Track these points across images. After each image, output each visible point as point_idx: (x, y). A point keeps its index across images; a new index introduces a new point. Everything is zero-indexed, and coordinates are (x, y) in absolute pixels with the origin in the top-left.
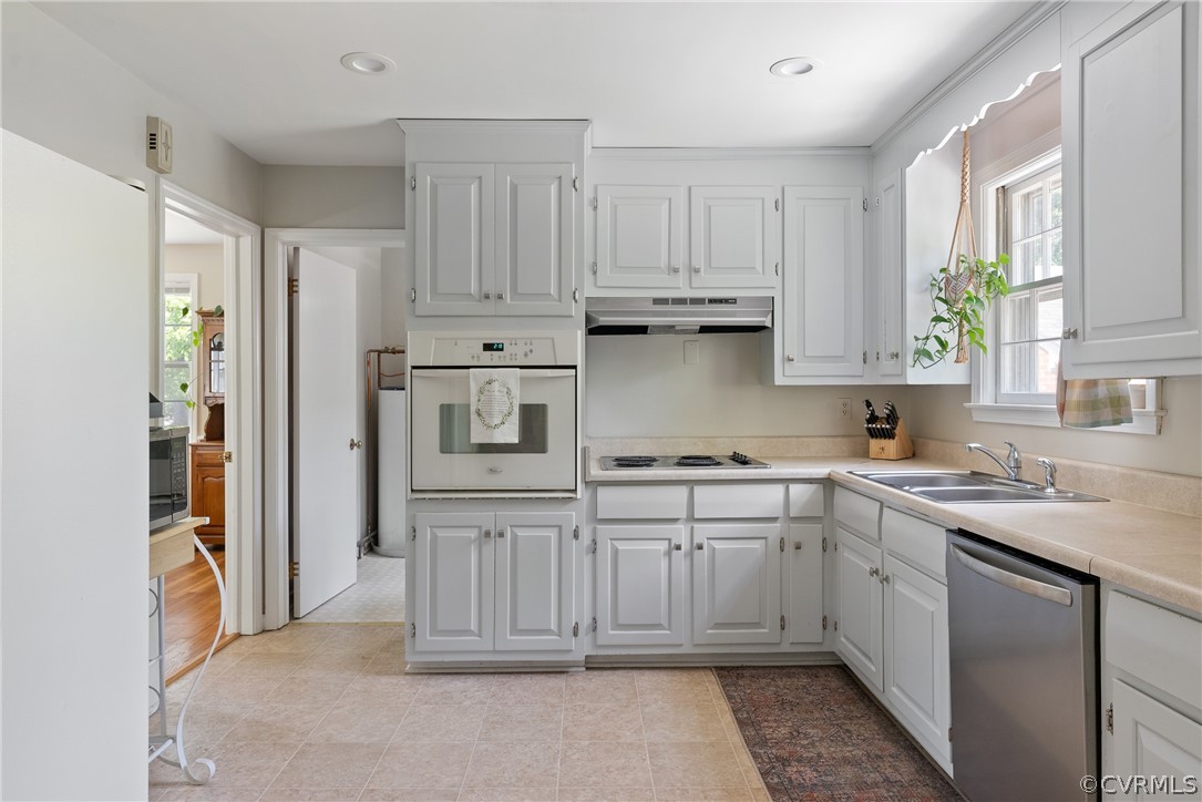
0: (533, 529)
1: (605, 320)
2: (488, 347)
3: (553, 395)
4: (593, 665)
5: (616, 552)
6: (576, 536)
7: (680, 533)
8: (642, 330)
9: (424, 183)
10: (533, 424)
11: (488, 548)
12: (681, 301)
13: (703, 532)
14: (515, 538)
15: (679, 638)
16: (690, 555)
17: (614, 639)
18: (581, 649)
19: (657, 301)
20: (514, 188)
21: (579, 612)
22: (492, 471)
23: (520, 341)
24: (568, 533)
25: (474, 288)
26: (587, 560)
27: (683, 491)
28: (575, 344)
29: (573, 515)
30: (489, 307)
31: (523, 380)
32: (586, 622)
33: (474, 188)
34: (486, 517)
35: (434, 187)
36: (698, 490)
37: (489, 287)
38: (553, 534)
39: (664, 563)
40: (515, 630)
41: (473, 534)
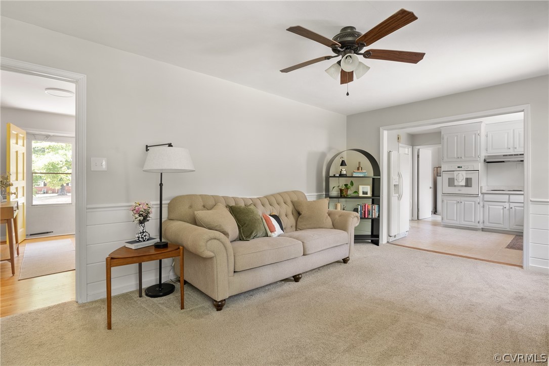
0: (469, 202)
1: (488, 160)
2: (458, 167)
3: (473, 176)
4: (483, 230)
5: (489, 208)
6: (479, 203)
7: (507, 205)
8: (504, 162)
9: (445, 137)
10: (468, 182)
11: (459, 205)
12: (512, 155)
13: (512, 205)
14: (464, 203)
15: (507, 227)
16: (509, 210)
17: (487, 225)
18: (481, 226)
19: (504, 155)
20: (465, 137)
21: (480, 217)
22: (459, 190)
23: (465, 166)
24: (477, 203)
25: (456, 156)
26: (482, 209)
27: (507, 196)
28: (480, 166)
29: (478, 200)
30: (459, 160)
31: (466, 173)
32: (481, 221)
33: (456, 138)
34: (459, 199)
35: (447, 138)
36: (511, 196)
37: (459, 156)
38: (473, 203)
39: (502, 211)
40: (464, 221)
41: (455, 202)
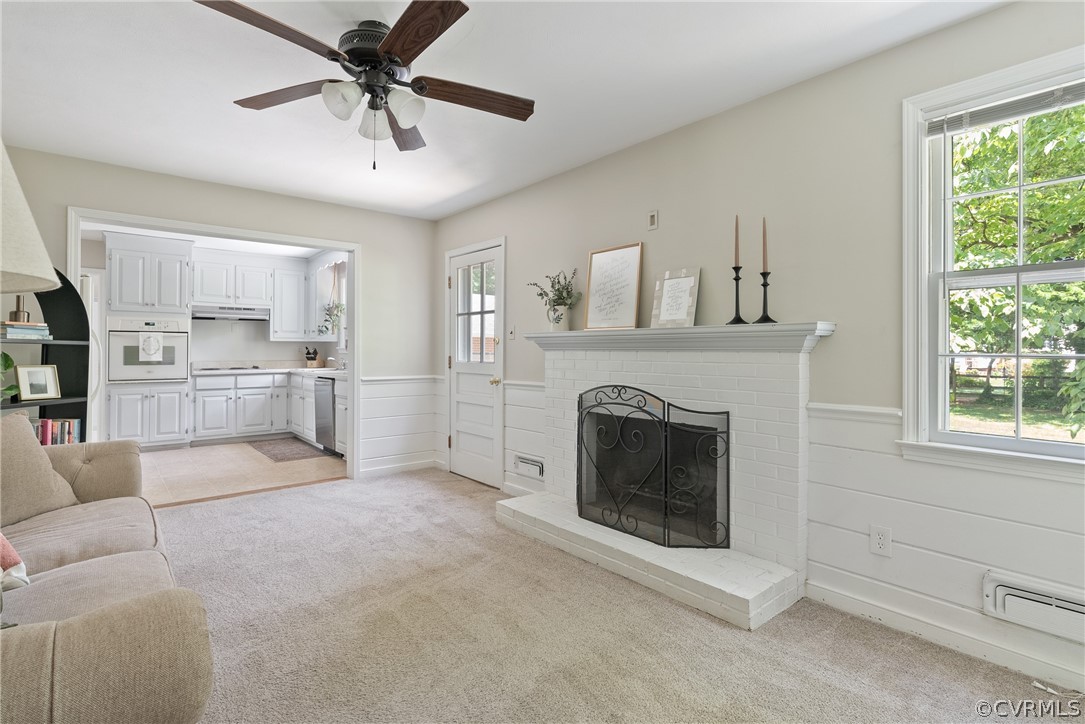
0: (167, 394)
1: (198, 315)
2: (147, 324)
3: (179, 343)
4: (193, 444)
5: (204, 402)
6: (187, 395)
7: (232, 394)
8: (214, 319)
9: (116, 257)
10: (169, 357)
11: (146, 402)
12: (232, 309)
13: (240, 393)
14: (159, 398)
15: (232, 431)
16: (236, 401)
17: (202, 433)
18: (190, 438)
19: (220, 308)
20: (160, 264)
21: (188, 423)
22: (149, 372)
23: (161, 321)
24: (183, 395)
25: (140, 301)
26: (192, 405)
27: (233, 378)
28: (187, 324)
29: (186, 388)
30: (148, 309)
31: (164, 337)
32: (192, 428)
33: (141, 261)
34: (146, 390)
35: (121, 260)
36: (239, 378)
37: (147, 300)
38: (177, 395)
39: (225, 404)
40: (159, 433)
41: (140, 397)
